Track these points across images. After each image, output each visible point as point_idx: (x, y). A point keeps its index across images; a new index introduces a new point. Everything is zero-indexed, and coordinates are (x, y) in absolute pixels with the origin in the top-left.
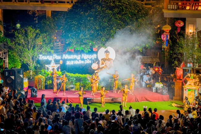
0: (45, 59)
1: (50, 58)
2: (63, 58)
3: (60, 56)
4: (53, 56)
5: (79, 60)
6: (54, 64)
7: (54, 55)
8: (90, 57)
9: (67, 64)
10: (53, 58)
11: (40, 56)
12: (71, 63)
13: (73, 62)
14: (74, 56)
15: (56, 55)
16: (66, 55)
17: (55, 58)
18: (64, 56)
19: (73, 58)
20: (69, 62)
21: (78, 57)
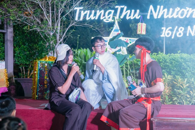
0: (93, 18)
1: (107, 16)
2: (148, 17)
3: (138, 11)
4: (116, 10)
7: (119, 7)
9: (162, 36)
10: (117, 17)
11: (76, 8)
12: (176, 35)
13: (181, 29)
14: (186, 11)
15: (126, 8)
16: (158, 7)
17: (122, 17)
18: (151, 12)
19: (182, 15)
20: (170, 30)
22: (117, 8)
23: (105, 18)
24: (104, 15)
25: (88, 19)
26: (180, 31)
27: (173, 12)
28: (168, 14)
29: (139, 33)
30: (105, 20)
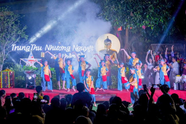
0: (20, 50)
1: (27, 49)
2: (46, 50)
3: (41, 47)
4: (31, 46)
5: (69, 52)
6: (32, 57)
8: (85, 49)
10: (32, 49)
11: (12, 45)
14: (61, 47)
15: (35, 45)
16: (50, 45)
17: (34, 49)
18: (47, 47)
19: (60, 49)
21: (67, 48)
22: (32, 46)
24: (26, 48)
25: (18, 50)
27: (56, 48)
28: (54, 49)
29: (42, 56)
30: (26, 51)
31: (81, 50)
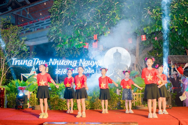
0: (21, 64)
2: (50, 64)
3: (45, 61)
4: (34, 61)
5: (75, 67)
6: (35, 72)
7: (35, 59)
8: (92, 63)
9: (56, 73)
10: (34, 64)
11: (12, 59)
12: (62, 72)
13: (65, 70)
14: (67, 62)
15: (38, 59)
16: (54, 59)
17: (36, 64)
18: (51, 62)
19: (65, 64)
20: (60, 70)
21: (73, 63)
23: (28, 64)
25: (19, 64)
26: (64, 71)
27: (61, 62)
28: (59, 63)
30: (28, 65)
31: (89, 65)
